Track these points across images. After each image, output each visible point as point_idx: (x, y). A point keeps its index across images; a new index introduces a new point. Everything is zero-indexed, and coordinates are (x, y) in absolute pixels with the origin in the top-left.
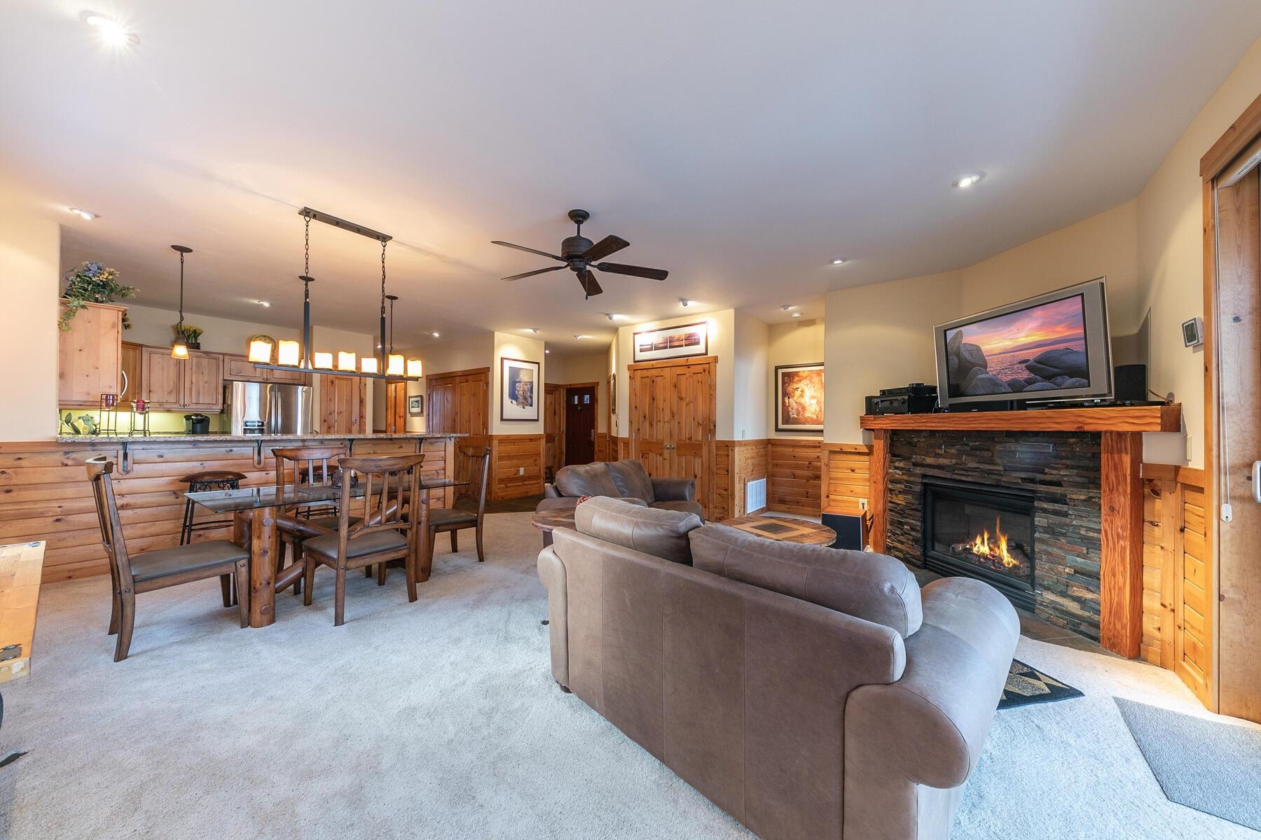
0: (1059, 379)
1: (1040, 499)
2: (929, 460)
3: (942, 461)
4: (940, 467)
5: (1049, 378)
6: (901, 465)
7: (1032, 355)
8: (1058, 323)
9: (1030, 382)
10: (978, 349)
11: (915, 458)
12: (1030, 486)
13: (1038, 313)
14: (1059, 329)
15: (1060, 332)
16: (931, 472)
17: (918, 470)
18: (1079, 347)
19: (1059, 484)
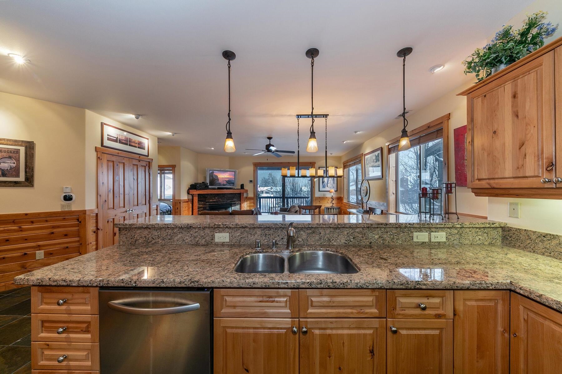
0: (231, 184)
1: (233, 204)
2: (211, 201)
3: (214, 200)
4: (214, 202)
5: (229, 184)
6: (202, 203)
7: (227, 179)
8: (231, 175)
9: (226, 184)
10: (217, 176)
11: (207, 201)
12: (231, 202)
13: (229, 172)
14: (231, 176)
15: (231, 177)
16: (212, 203)
17: (207, 204)
18: (233, 179)
19: (235, 201)
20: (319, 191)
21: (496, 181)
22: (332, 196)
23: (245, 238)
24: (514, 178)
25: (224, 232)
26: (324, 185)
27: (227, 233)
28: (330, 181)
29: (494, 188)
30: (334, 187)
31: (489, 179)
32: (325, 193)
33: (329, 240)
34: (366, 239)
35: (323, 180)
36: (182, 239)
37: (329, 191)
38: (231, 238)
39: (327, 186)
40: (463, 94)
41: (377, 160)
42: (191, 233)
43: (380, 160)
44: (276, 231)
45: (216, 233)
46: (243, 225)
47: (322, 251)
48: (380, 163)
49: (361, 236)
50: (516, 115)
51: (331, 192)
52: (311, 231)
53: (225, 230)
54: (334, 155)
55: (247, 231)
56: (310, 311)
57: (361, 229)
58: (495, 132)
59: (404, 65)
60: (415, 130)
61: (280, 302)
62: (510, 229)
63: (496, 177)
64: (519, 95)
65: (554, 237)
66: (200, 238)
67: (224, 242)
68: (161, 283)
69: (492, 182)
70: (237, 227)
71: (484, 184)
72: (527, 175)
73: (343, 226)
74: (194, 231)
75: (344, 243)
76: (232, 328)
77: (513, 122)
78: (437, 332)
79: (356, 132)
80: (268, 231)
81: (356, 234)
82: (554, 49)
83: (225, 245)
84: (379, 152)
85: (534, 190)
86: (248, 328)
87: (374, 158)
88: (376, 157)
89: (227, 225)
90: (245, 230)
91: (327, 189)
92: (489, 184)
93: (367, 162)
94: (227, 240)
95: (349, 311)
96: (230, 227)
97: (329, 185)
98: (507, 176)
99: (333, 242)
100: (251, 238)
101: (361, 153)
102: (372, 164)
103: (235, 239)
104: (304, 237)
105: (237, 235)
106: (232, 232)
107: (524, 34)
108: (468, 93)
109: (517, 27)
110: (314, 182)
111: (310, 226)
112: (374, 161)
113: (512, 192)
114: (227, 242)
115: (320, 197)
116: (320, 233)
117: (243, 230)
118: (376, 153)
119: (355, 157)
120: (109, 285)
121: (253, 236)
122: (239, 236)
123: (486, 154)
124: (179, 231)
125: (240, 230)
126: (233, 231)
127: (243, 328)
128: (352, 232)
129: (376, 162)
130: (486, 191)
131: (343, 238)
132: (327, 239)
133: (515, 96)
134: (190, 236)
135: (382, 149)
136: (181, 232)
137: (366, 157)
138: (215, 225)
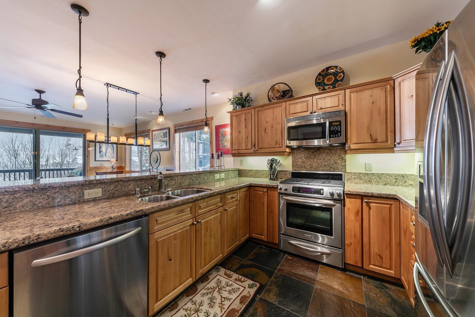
20: (95, 160)
21: (240, 151)
22: (112, 166)
23: (119, 191)
24: (245, 149)
25: (96, 188)
26: (102, 154)
27: (99, 188)
28: (109, 150)
29: (239, 153)
30: (113, 157)
31: (238, 150)
32: (104, 163)
33: (180, 183)
34: (197, 180)
35: (101, 149)
36: (31, 204)
37: (110, 161)
38: (104, 192)
39: (106, 156)
40: (228, 112)
41: (165, 136)
42: (48, 194)
43: (168, 136)
44: (147, 181)
45: (86, 190)
46: (118, 179)
47: (180, 189)
48: (167, 139)
49: (195, 179)
50: (246, 127)
51: (111, 162)
52: (170, 179)
53: (97, 186)
54: (115, 126)
55: (121, 184)
56: (199, 212)
57: (195, 175)
58: (240, 132)
59: (206, 88)
60: (194, 121)
61: (187, 211)
62: (240, 170)
63: (240, 149)
64: (247, 120)
65: (252, 170)
66: (63, 198)
67: (95, 198)
68: (109, 220)
69: (239, 151)
70: (112, 181)
71: (236, 152)
72: (249, 148)
73: (188, 174)
74: (53, 191)
75: (188, 184)
76: (161, 238)
77: (245, 129)
78: (236, 207)
79: (151, 112)
80: (140, 182)
81: (193, 178)
82: (255, 108)
83: (97, 200)
84: (167, 130)
85: (250, 154)
86: (170, 234)
87: (162, 134)
88: (164, 134)
89: (101, 181)
90: (119, 184)
91: (105, 158)
92: (238, 152)
93: (154, 137)
94: (100, 195)
95: (213, 207)
96: (105, 182)
97: (107, 155)
98: (243, 149)
99: (182, 184)
100: (125, 189)
101: (148, 129)
102: (160, 138)
103: (109, 192)
104: (166, 183)
105: (111, 189)
106: (105, 187)
107: (246, 98)
108: (231, 113)
109: (244, 95)
110: (89, 151)
111: (170, 175)
112: (162, 137)
113: (244, 155)
114: (99, 197)
115: (96, 167)
116: (175, 180)
117: (117, 184)
118: (165, 131)
119: (142, 131)
120: (39, 240)
121: (126, 188)
122: (113, 189)
123: (237, 140)
124: (25, 195)
125: (114, 184)
126: (107, 186)
127: (168, 235)
128: (191, 177)
129: (164, 137)
130: (237, 155)
131: (187, 181)
132: (179, 183)
133: (245, 120)
134: (46, 197)
135: (169, 129)
136: (30, 195)
137: (154, 133)
138: (86, 182)
